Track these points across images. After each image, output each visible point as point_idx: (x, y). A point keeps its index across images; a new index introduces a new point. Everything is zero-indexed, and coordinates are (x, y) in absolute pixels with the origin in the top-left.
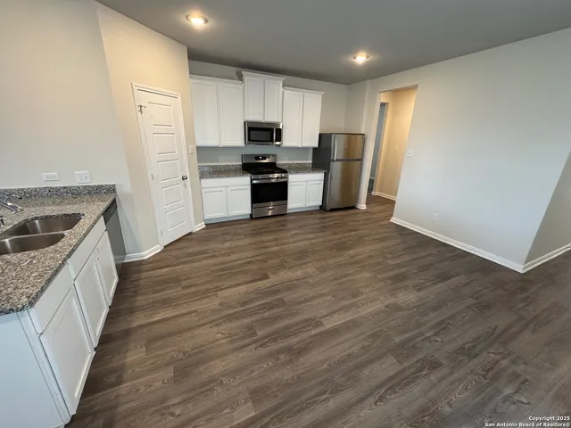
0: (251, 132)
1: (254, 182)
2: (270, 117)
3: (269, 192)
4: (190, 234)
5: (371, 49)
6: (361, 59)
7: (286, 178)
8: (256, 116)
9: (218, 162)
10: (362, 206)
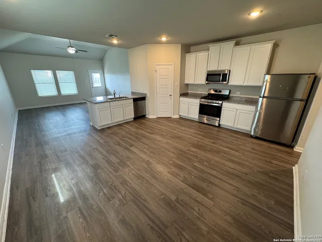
0: (209, 76)
2: (223, 67)
3: (210, 110)
4: (171, 117)
7: (222, 104)
8: (213, 68)
9: (197, 91)
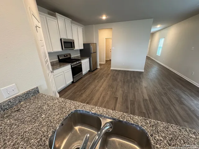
0: (65, 44)
1: (73, 66)
5: (107, 14)
6: (104, 17)
7: (81, 62)
8: (64, 37)
10: (99, 67)
